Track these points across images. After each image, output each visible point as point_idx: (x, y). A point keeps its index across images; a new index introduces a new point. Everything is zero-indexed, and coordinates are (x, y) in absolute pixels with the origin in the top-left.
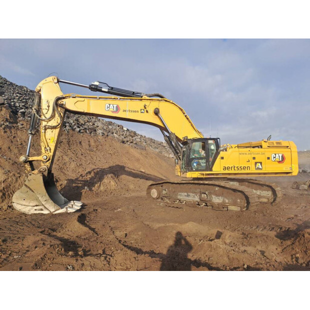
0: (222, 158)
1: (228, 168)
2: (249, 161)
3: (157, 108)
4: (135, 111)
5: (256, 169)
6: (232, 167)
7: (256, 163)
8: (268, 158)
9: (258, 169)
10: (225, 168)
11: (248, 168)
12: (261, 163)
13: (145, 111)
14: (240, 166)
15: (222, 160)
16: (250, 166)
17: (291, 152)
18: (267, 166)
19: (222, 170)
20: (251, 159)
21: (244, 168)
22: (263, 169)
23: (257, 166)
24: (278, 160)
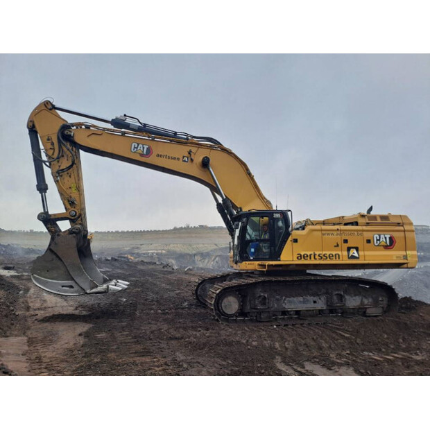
0: (296, 241)
1: (305, 257)
2: (338, 246)
3: (206, 157)
4: (175, 158)
5: (349, 258)
6: (310, 255)
7: (349, 249)
8: (369, 241)
9: (353, 257)
10: (300, 257)
11: (337, 256)
12: (357, 249)
13: (189, 159)
14: (324, 253)
15: (295, 244)
16: (340, 253)
17: (404, 231)
18: (367, 253)
19: (295, 259)
20: (340, 242)
21: (331, 256)
22: (360, 258)
23: (351, 253)
24: (383, 243)
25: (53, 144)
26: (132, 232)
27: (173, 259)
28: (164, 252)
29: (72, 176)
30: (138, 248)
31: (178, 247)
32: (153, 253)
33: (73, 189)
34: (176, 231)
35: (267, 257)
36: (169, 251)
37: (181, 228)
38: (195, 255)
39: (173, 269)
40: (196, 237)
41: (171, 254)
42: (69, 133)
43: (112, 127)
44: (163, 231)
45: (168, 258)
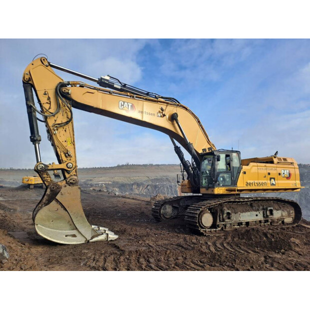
0: (245, 173)
1: (250, 184)
2: (265, 177)
4: (151, 114)
5: (271, 185)
6: (252, 183)
7: (271, 179)
8: (280, 174)
9: (273, 184)
10: (247, 184)
11: (265, 184)
12: (274, 179)
14: (259, 181)
15: (244, 175)
16: (266, 181)
17: (295, 168)
18: (279, 182)
19: (245, 186)
20: (267, 175)
21: (263, 183)
22: (277, 185)
23: (272, 182)
24: (286, 176)
25: (49, 98)
26: (87, 168)
27: (117, 187)
28: (110, 182)
29: (67, 130)
30: (91, 180)
31: (120, 178)
32: (102, 184)
33: (69, 143)
34: (119, 167)
35: (230, 184)
36: (114, 182)
37: (123, 166)
38: (133, 185)
39: (115, 194)
40: (133, 172)
41: (115, 184)
42: (67, 91)
43: (98, 86)
44: (110, 168)
45: (113, 187)
